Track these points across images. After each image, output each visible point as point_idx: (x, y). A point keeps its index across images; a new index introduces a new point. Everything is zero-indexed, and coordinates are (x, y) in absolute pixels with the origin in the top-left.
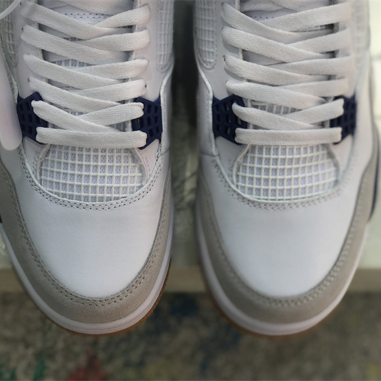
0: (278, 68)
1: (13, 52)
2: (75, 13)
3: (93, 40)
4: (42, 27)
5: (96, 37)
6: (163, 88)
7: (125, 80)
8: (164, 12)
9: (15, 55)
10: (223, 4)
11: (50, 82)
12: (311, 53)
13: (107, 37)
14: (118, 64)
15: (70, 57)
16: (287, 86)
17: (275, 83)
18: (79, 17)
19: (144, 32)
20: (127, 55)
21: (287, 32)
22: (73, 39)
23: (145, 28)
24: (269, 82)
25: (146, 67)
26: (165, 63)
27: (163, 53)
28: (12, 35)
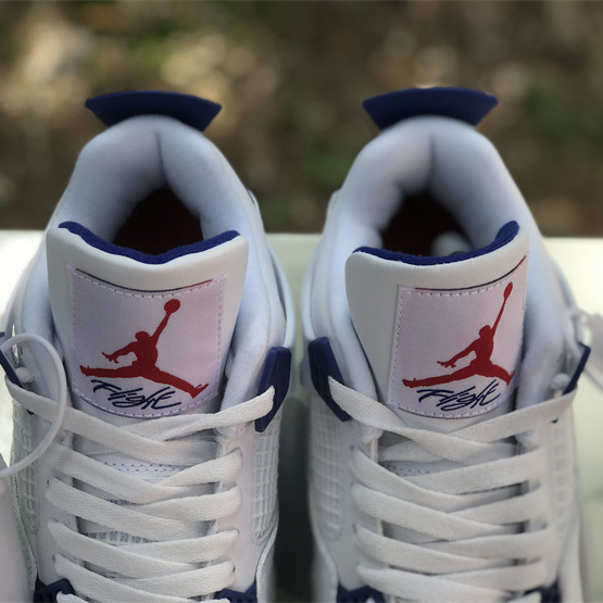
0: (435, 549)
1: (32, 512)
2: (128, 463)
3: (154, 505)
4: (77, 484)
5: (159, 501)
6: (260, 568)
7: (201, 565)
8: (263, 453)
9: (34, 516)
10: (352, 447)
11: (86, 565)
12: (488, 527)
13: (174, 501)
14: (192, 540)
15: (119, 528)
16: (452, 576)
17: (433, 571)
18: (133, 469)
19: (233, 492)
20: (206, 527)
21: (450, 496)
22: (124, 503)
23: (234, 485)
24: (424, 569)
25: (234, 543)
26: (264, 528)
27: (261, 514)
28: (33, 486)
